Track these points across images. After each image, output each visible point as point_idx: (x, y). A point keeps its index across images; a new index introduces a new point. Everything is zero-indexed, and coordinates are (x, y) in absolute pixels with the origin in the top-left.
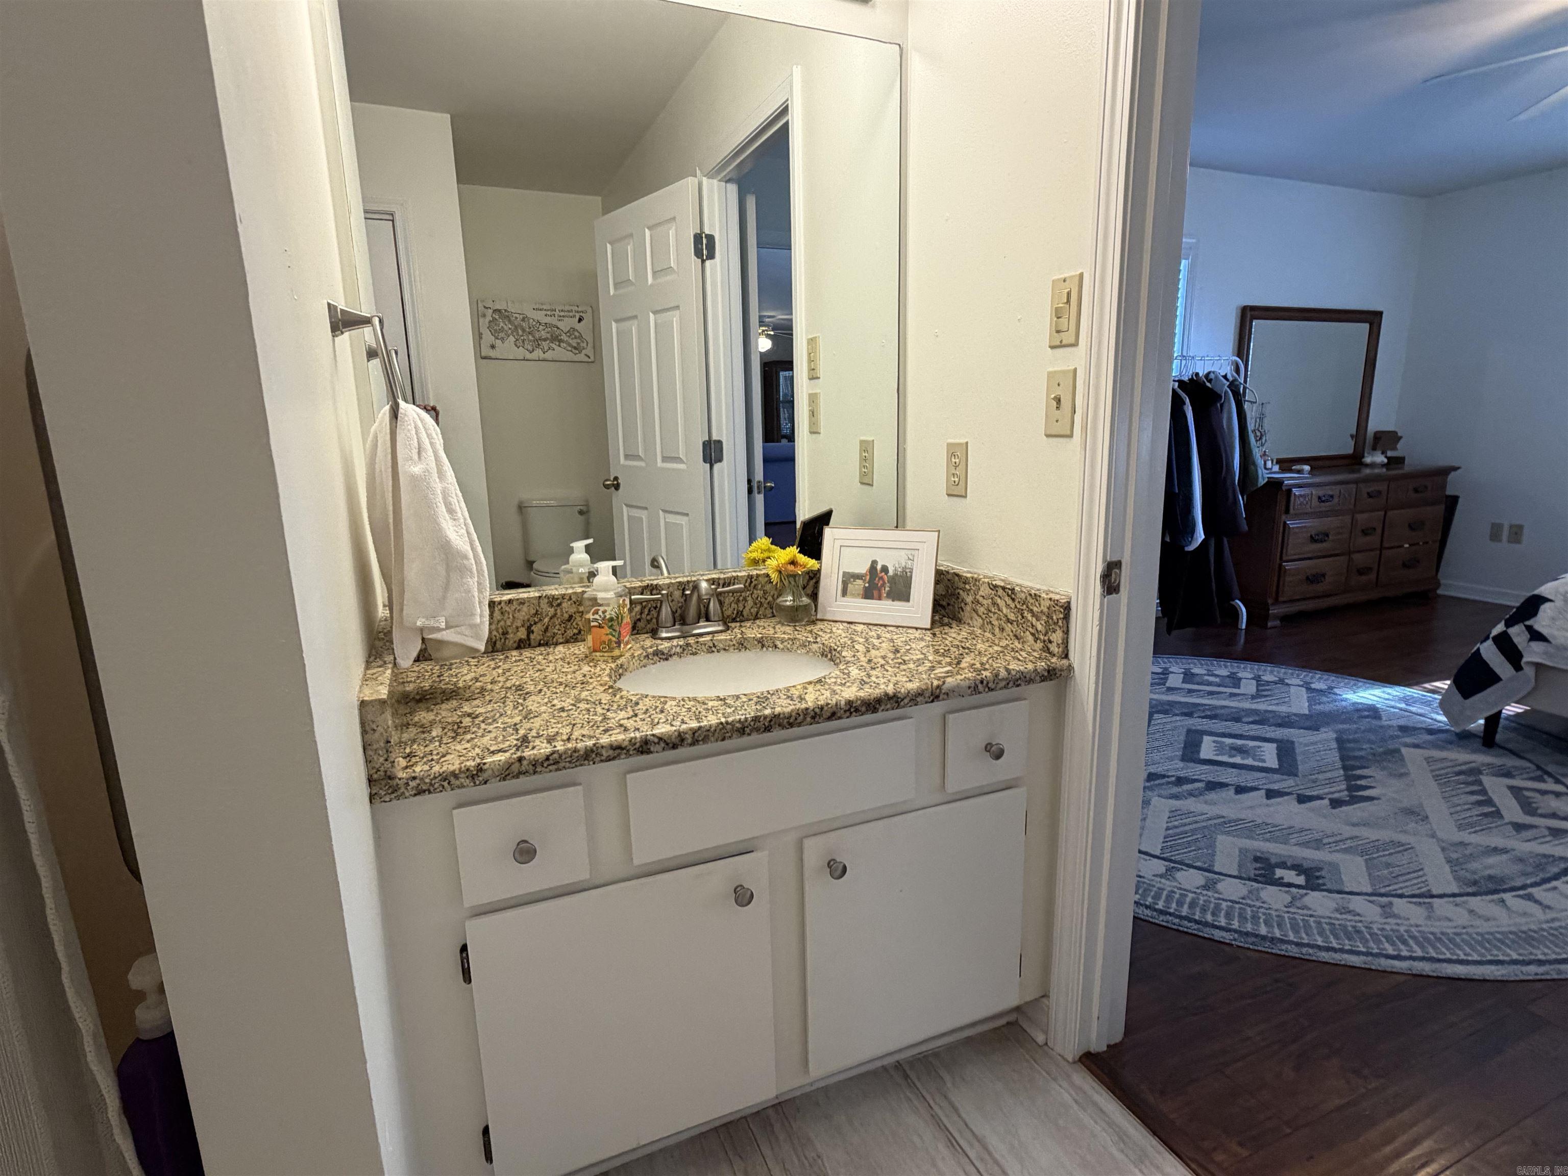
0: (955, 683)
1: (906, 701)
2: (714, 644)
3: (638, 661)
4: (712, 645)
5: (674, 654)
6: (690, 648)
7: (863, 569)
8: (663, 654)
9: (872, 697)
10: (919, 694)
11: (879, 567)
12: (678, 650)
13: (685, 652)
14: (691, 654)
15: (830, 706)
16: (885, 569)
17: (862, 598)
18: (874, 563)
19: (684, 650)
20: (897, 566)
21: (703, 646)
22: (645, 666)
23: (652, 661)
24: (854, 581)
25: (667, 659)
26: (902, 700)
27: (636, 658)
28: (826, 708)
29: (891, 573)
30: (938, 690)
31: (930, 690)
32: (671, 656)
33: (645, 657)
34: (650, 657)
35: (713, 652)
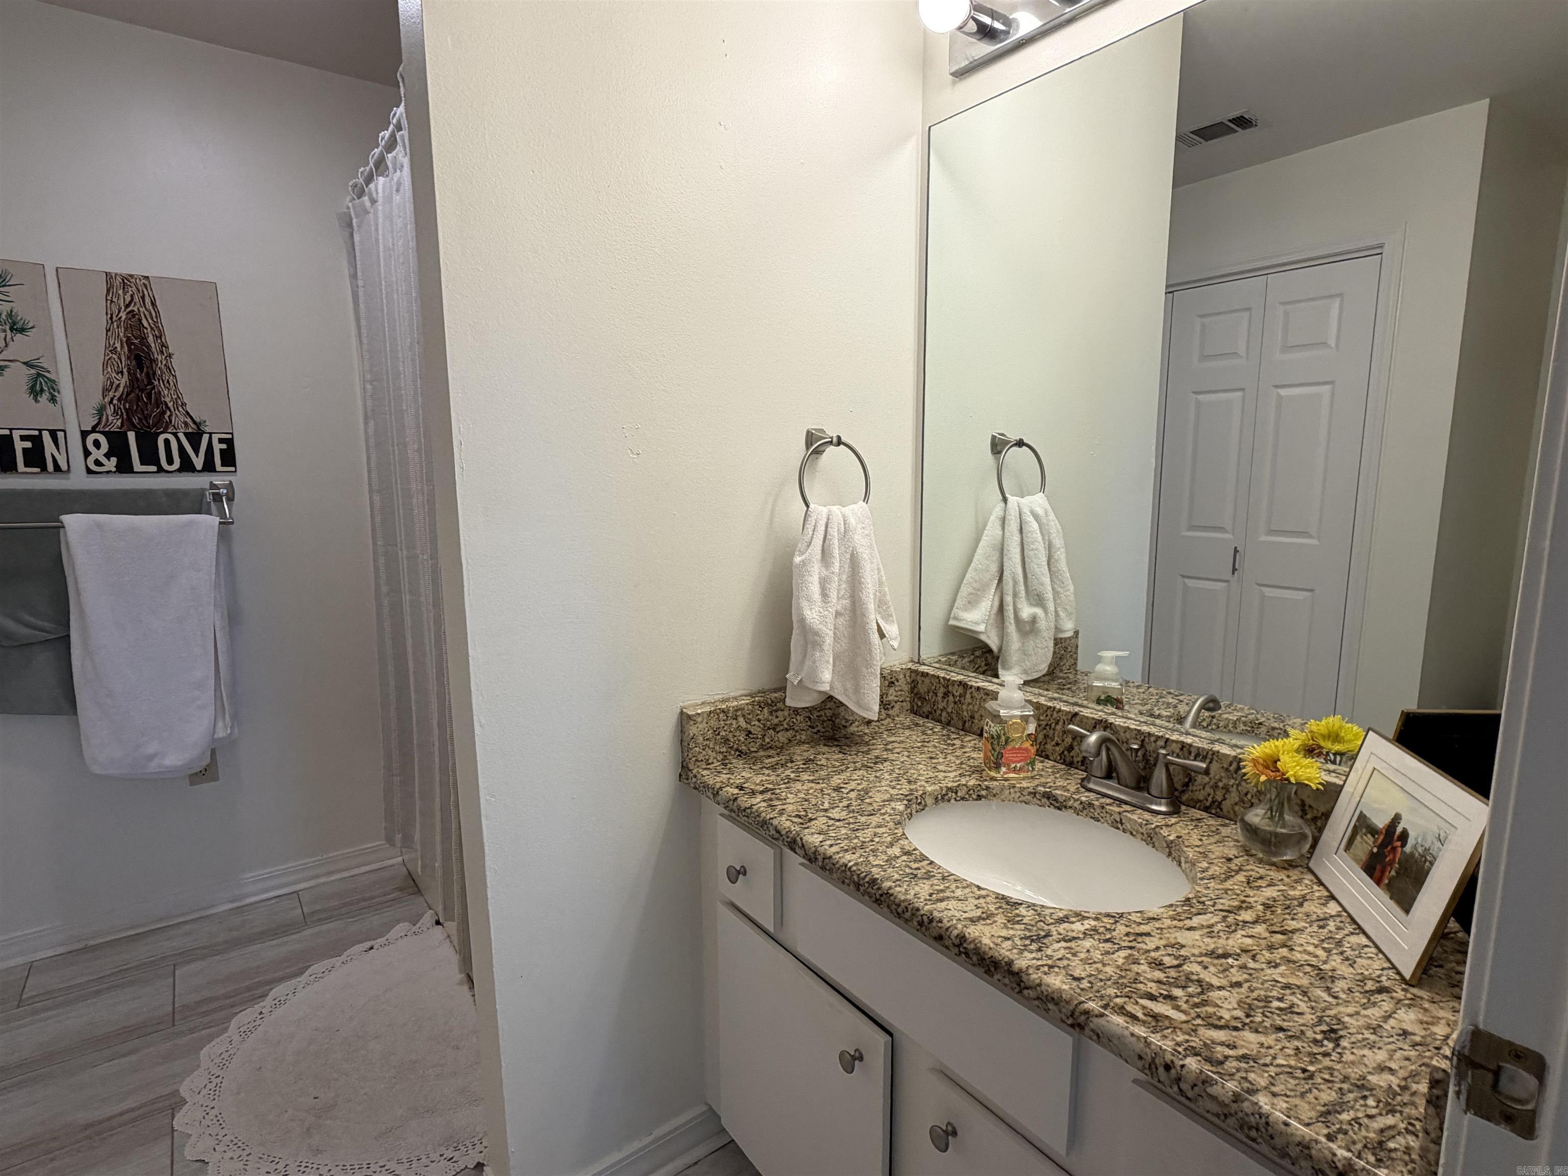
4: (1118, 820)
5: (1070, 807)
6: (1092, 810)
8: (1056, 800)
11: (1399, 830)
12: (1076, 804)
13: (1085, 812)
14: (1091, 817)
15: (940, 925)
16: (1404, 836)
17: (1362, 868)
18: (1397, 819)
19: (1084, 808)
21: (1108, 815)
22: (1026, 803)
23: (1038, 802)
25: (1059, 809)
27: (1017, 790)
29: (1408, 849)
33: (1030, 793)
34: (1037, 795)
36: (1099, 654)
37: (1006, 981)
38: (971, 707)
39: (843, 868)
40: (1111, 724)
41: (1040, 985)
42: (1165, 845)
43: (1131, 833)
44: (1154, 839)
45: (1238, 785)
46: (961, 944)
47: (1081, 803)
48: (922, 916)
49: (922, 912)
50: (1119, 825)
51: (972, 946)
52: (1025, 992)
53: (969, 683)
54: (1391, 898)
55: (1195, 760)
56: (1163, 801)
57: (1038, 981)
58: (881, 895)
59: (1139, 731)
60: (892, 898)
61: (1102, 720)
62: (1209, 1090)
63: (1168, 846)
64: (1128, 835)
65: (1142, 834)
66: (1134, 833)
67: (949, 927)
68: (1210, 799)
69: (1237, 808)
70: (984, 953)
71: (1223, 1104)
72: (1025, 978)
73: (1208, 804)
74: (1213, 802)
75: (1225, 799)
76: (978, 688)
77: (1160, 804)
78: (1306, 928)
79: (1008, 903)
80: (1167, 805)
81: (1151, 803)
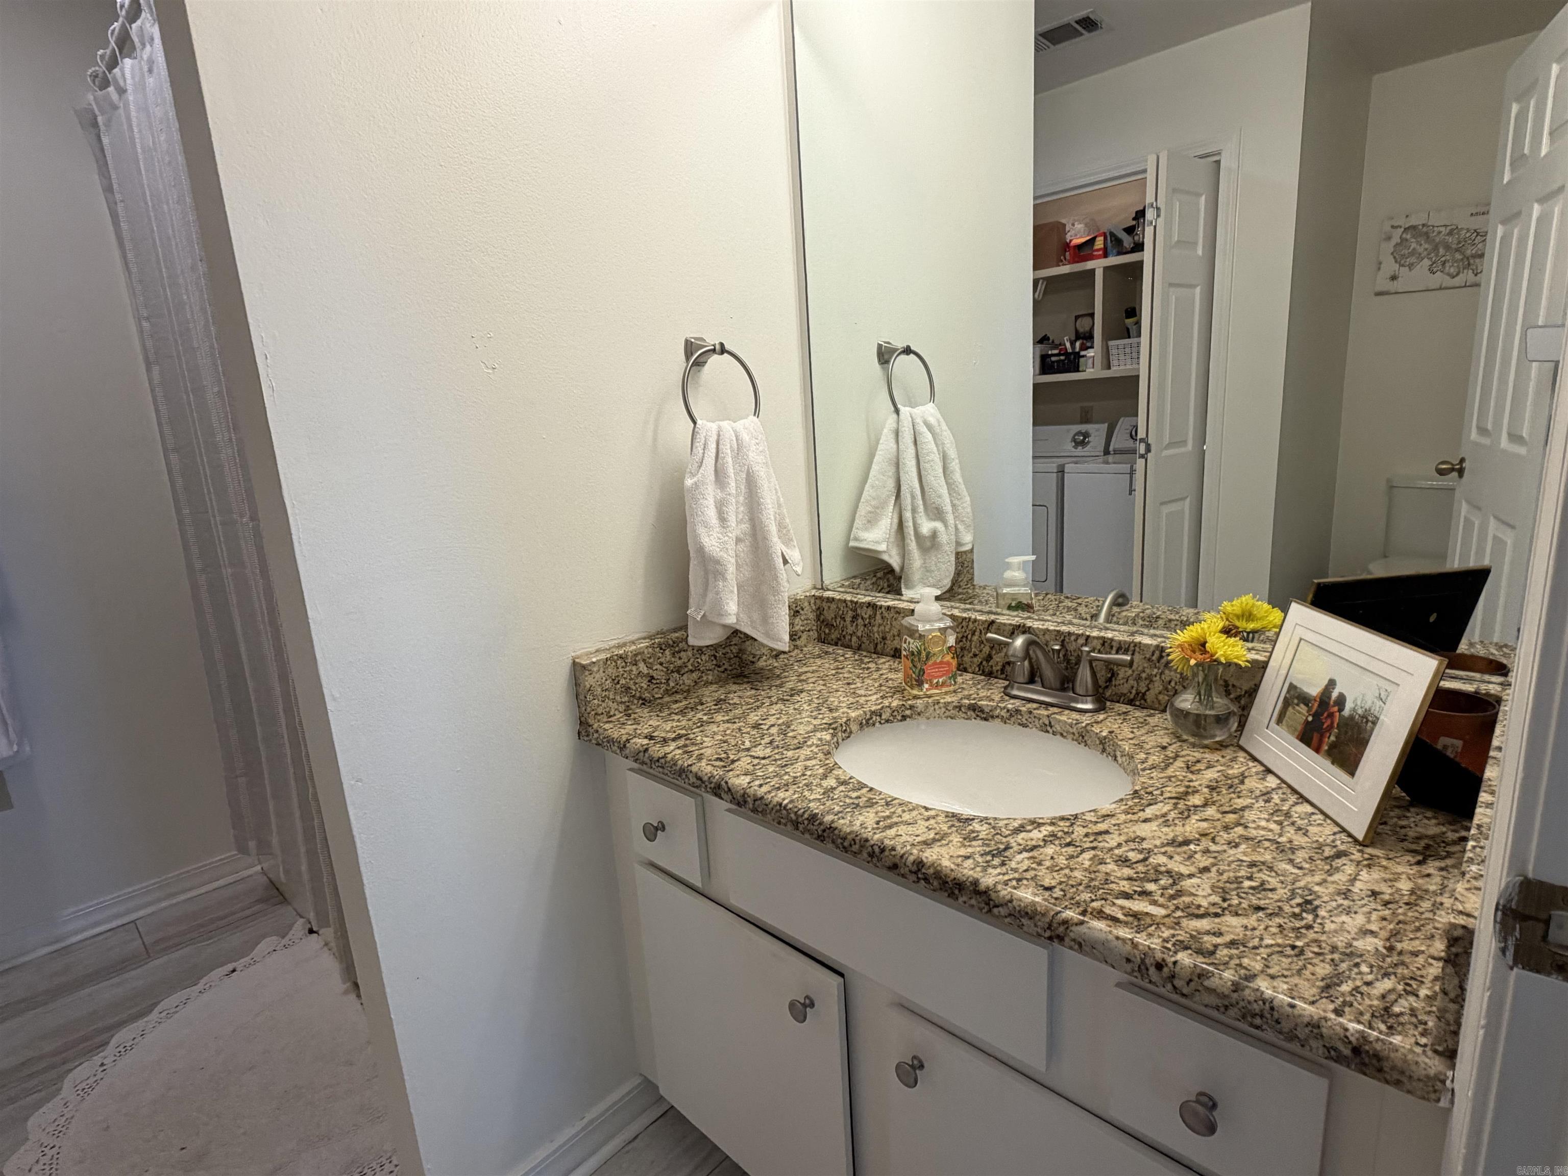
0: (1102, 936)
1: (1003, 911)
2: (1050, 723)
3: (943, 710)
4: (1047, 722)
5: (997, 717)
6: (1020, 717)
7: (1314, 691)
8: (982, 711)
9: (953, 875)
10: (1027, 913)
11: (1335, 695)
12: (1003, 713)
13: (1013, 719)
14: (1019, 724)
15: (893, 853)
16: (1341, 701)
17: (1297, 738)
18: (1332, 683)
19: (1011, 715)
20: (1359, 703)
21: (1037, 720)
22: (952, 718)
23: (964, 715)
24: (1298, 705)
25: (986, 719)
26: (996, 906)
27: (941, 705)
28: (887, 853)
29: (1346, 712)
30: (1062, 929)
31: (1048, 920)
32: (992, 717)
33: (956, 707)
34: (963, 709)
35: (1048, 732)
36: (1007, 560)
37: (973, 902)
38: (882, 628)
39: (778, 807)
40: (1030, 628)
41: (1011, 901)
42: (1098, 742)
43: (1062, 735)
44: (1086, 738)
45: (1161, 674)
46: (919, 870)
47: (1008, 711)
48: (872, 846)
49: (872, 842)
50: (1049, 728)
51: (931, 871)
52: (995, 910)
53: (878, 603)
54: (1333, 763)
55: (1117, 653)
56: (1089, 698)
57: (1008, 897)
58: (824, 831)
59: (1058, 631)
60: (836, 832)
61: (1019, 626)
62: (1206, 983)
63: (1101, 743)
64: (1058, 736)
65: (1073, 734)
66: (1065, 734)
67: (904, 854)
68: (1134, 691)
69: (1161, 697)
70: (946, 876)
71: (1224, 996)
72: (993, 895)
73: (1132, 697)
74: (1137, 694)
75: (1149, 689)
76: (889, 608)
77: (1086, 702)
78: (1253, 804)
79: (959, 820)
80: (1093, 702)
81: (1077, 702)
